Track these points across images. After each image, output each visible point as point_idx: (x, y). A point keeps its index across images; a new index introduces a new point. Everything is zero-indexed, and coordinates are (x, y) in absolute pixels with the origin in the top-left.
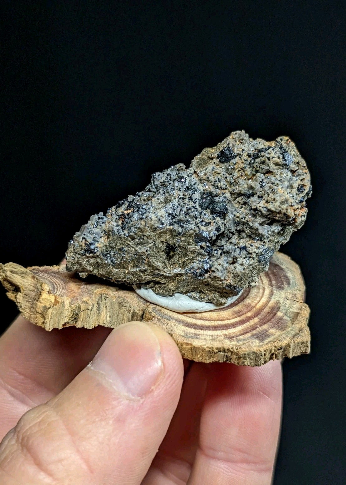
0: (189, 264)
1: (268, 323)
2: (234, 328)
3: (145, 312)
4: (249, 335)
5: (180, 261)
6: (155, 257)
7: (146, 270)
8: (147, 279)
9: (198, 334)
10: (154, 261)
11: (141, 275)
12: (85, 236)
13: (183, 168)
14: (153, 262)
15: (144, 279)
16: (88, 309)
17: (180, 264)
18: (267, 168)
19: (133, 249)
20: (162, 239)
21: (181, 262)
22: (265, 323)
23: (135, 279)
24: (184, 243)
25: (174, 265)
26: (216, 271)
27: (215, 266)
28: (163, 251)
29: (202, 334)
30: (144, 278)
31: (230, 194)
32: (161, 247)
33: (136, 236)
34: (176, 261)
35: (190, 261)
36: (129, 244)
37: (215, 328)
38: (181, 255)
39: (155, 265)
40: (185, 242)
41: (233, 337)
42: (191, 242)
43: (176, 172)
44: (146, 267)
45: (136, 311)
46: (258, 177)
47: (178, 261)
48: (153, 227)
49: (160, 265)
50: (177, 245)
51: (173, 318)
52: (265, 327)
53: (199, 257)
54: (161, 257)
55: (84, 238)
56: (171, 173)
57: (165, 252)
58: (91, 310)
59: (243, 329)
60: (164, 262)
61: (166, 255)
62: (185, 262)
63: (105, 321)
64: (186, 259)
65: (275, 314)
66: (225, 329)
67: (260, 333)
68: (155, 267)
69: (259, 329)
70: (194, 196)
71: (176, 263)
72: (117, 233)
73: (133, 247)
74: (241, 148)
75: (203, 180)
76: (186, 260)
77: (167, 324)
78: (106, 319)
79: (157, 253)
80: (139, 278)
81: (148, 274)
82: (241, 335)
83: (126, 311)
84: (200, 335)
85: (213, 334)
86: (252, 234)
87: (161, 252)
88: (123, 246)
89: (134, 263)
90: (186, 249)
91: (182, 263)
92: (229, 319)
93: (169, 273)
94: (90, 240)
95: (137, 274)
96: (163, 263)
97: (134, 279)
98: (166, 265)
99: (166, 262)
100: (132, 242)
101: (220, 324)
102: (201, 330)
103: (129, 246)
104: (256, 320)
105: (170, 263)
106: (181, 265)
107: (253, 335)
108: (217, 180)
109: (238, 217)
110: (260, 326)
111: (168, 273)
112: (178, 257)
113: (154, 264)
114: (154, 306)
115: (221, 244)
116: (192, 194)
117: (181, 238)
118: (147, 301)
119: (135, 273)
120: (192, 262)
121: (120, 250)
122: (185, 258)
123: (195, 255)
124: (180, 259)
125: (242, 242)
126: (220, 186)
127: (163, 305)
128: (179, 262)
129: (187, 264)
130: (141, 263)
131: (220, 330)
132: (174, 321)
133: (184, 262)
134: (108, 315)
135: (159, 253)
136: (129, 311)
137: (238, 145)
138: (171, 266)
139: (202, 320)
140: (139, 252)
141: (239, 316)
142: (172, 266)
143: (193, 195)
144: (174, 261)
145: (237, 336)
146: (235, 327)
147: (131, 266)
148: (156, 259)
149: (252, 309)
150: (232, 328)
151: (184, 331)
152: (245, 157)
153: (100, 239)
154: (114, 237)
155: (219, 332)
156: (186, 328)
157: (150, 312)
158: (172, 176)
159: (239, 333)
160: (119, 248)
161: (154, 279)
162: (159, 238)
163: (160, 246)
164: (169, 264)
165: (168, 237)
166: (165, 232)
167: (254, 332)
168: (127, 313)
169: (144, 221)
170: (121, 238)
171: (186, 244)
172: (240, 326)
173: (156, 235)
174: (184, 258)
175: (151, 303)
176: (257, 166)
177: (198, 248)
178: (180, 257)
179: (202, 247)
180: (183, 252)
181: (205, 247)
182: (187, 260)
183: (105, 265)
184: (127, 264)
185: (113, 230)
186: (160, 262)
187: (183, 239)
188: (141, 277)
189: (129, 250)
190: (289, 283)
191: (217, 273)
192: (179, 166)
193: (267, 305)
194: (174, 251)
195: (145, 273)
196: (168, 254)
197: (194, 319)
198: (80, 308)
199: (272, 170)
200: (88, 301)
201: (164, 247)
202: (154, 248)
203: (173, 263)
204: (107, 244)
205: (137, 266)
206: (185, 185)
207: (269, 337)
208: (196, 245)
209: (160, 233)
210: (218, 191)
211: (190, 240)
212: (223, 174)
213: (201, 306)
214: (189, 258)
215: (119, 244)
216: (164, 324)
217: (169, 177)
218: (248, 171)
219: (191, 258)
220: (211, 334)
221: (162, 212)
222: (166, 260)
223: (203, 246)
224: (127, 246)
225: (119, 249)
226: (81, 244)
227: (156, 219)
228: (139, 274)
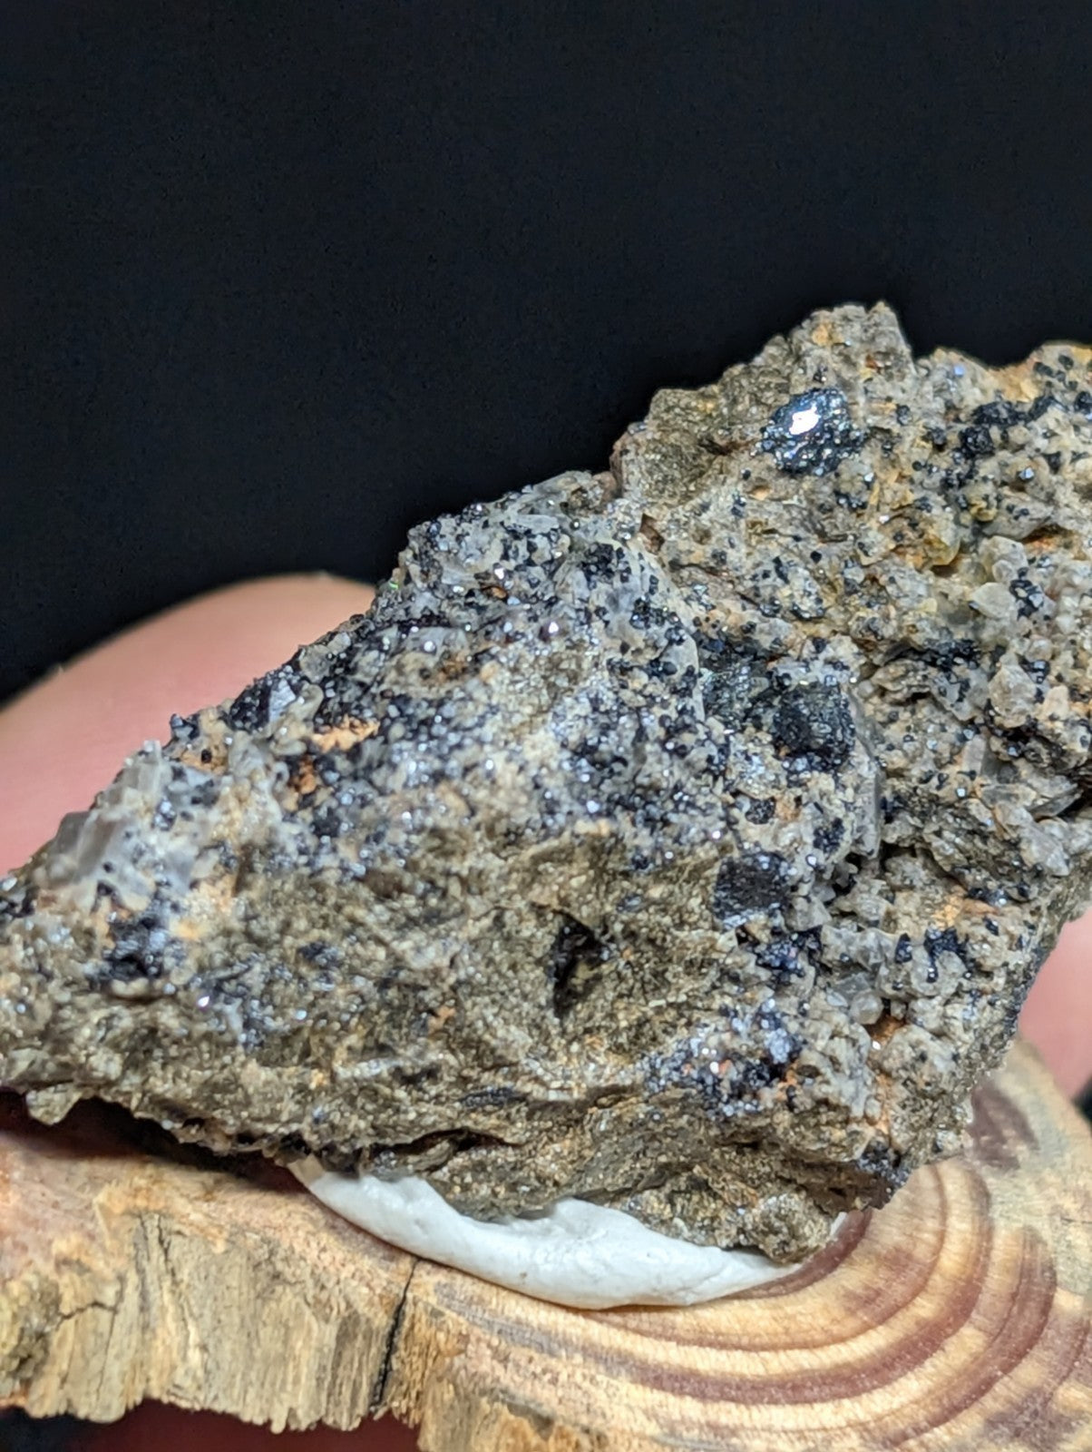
0: (665, 1031)
1: (1037, 1352)
2: (888, 1388)
3: (408, 1309)
5: (621, 1015)
6: (498, 997)
7: (432, 1073)
8: (429, 1120)
9: (727, 1427)
10: (490, 1018)
11: (400, 1101)
12: (110, 879)
13: (591, 495)
14: (487, 1026)
15: (412, 1122)
16: (96, 1304)
17: (617, 1032)
18: (1039, 511)
19: (381, 953)
20: (539, 894)
21: (624, 1024)
22: (1020, 1355)
23: (362, 1124)
24: (658, 918)
25: (588, 1039)
26: (827, 1070)
27: (820, 1044)
28: (539, 962)
29: (748, 1424)
30: (412, 1116)
31: (856, 649)
32: (529, 941)
33: (407, 879)
34: (599, 1015)
35: (671, 1015)
36: (362, 924)
37: (795, 1390)
38: (631, 982)
39: (494, 1043)
40: (665, 911)
41: (905, 1437)
42: (691, 912)
43: (560, 520)
44: (435, 1055)
45: (362, 1308)
46: (1002, 557)
47: (612, 1016)
48: (501, 827)
49: (517, 1038)
50: (618, 927)
51: (565, 1343)
52: (1030, 1372)
53: (723, 994)
54: (525, 997)
55: (105, 890)
56: (526, 522)
57: (547, 969)
58: (114, 1310)
59: (930, 1392)
60: (536, 1026)
61: (550, 987)
62: (648, 1021)
63: (180, 1371)
64: (654, 1003)
65: (1047, 1305)
66: (847, 1396)
67: (1021, 1410)
68: (493, 1051)
69: (1006, 1391)
70: (677, 654)
71: (599, 1028)
72: (303, 859)
73: (380, 942)
74: (889, 399)
75: (691, 565)
76: (651, 1013)
77: (548, 1376)
78: (185, 1359)
79: (510, 974)
80: (383, 1116)
81: (438, 1096)
82: (936, 1422)
83: (308, 1312)
84: (743, 1434)
85: (802, 1426)
86: (968, 868)
87: (528, 968)
88: (327, 934)
89: (371, 1033)
90: (662, 949)
91: (629, 1028)
92: (842, 1340)
93: (561, 1089)
94: (137, 904)
95: (374, 1095)
96: (535, 1032)
97: (351, 1127)
98: (546, 1036)
99: (552, 1020)
100: (378, 908)
101: (807, 1366)
102: (732, 1406)
103: (360, 931)
104: (971, 1337)
105: (570, 1028)
106: (623, 1039)
107: (992, 1423)
108: (771, 567)
109: (898, 774)
110: (1007, 1369)
111: (556, 1084)
112: (611, 995)
113: (487, 1037)
114: (441, 1277)
115: (810, 921)
116: (671, 642)
117: (645, 888)
118: (393, 1249)
119: (368, 1089)
120: (683, 1021)
121: (311, 953)
122: (647, 1002)
123: (706, 983)
124: (621, 1004)
125: (911, 908)
126: (786, 604)
127: (498, 1271)
128: (618, 1021)
129: (659, 1032)
130: (405, 1030)
131: (823, 1400)
132: (578, 1359)
133: (641, 1023)
134: (194, 1338)
135: (515, 972)
136: (321, 1308)
137: (870, 380)
138: (570, 1043)
139: (711, 1345)
140: (415, 965)
141: (884, 1319)
142: (575, 1047)
143: (675, 647)
144: (590, 1017)
145: (919, 1431)
146: (886, 1382)
147: (350, 1049)
148: (501, 1007)
149: (926, 1280)
150: (874, 1388)
151: (651, 1414)
152: (912, 446)
153: (190, 895)
154: (278, 883)
155: (825, 1414)
156: (654, 1397)
157: (436, 1314)
158: (540, 542)
159: (921, 1416)
160: (303, 942)
161: (469, 1124)
162: (525, 886)
163: (526, 933)
164: (563, 1033)
165: (574, 883)
166: (562, 857)
167: (991, 1403)
168: (313, 1319)
169: (458, 792)
170: (320, 887)
171: (667, 920)
172: (910, 1374)
173: (510, 873)
174: (642, 1001)
175: (419, 1259)
176: (986, 498)
177: (726, 941)
178: (621, 996)
179: (745, 938)
180: (641, 968)
181: (764, 936)
182: (659, 1010)
183: (204, 1046)
184: (330, 1039)
185: (271, 845)
186: (519, 1025)
187: (656, 892)
188: (397, 1111)
189: (356, 955)
190: (1026, 1134)
191: (833, 1081)
192: (574, 487)
193: (988, 1256)
194: (595, 963)
195: (420, 1089)
196: (562, 976)
197: (673, 1344)
198: (57, 1302)
199: (1068, 525)
200: (84, 1259)
201: (542, 937)
202: (496, 945)
203: (581, 1029)
204: (237, 925)
205: (382, 1050)
206: (626, 591)
207: (1069, 1428)
208: (714, 928)
209: (537, 859)
210: (785, 629)
211: (690, 896)
212: (797, 539)
214: (671, 999)
215: (301, 924)
216: (535, 1375)
217: (522, 546)
218: (944, 526)
219: (683, 998)
220: (790, 1425)
221: (543, 745)
222: (550, 1013)
223: (754, 930)
224: (347, 934)
225: (300, 950)
226: (87, 923)
227: (521, 780)
228: (387, 1091)
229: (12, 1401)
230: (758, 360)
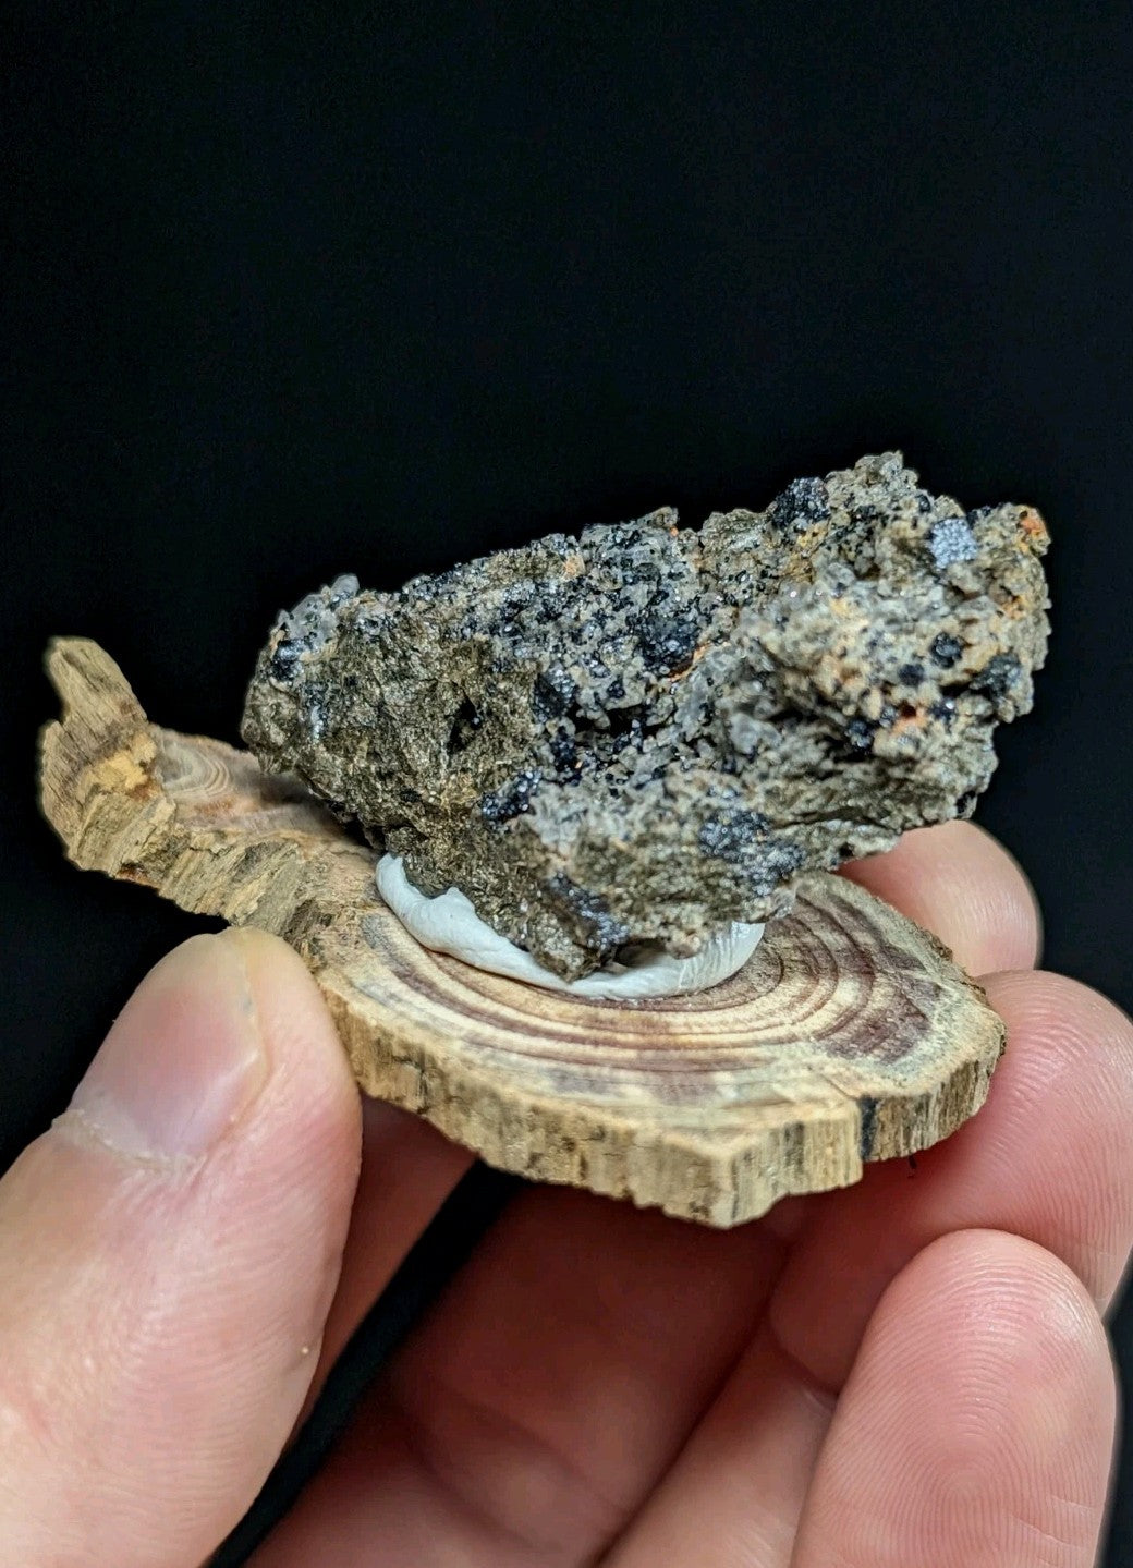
0: (499, 781)
5: (481, 766)
6: (419, 730)
7: (390, 774)
8: (386, 806)
10: (410, 741)
14: (407, 745)
15: (380, 804)
17: (476, 775)
20: (456, 676)
21: (481, 771)
24: (501, 702)
25: (461, 775)
28: (446, 717)
30: (381, 800)
32: (445, 703)
33: (391, 645)
34: (470, 761)
35: (504, 772)
36: (373, 671)
38: (488, 744)
40: (506, 700)
42: (520, 705)
44: (394, 764)
47: (476, 764)
49: (422, 760)
50: (484, 705)
52: (627, 1075)
54: (433, 736)
55: (283, 627)
57: (449, 723)
60: (435, 755)
61: (448, 734)
62: (492, 772)
71: (468, 769)
73: (378, 684)
76: (494, 767)
79: (429, 719)
80: (370, 798)
81: (392, 790)
87: (440, 719)
88: (358, 673)
89: (372, 742)
90: (503, 725)
91: (482, 774)
93: (435, 798)
95: (368, 783)
96: (434, 759)
98: (438, 765)
99: (444, 757)
100: (382, 663)
103: (371, 675)
105: (454, 764)
106: (478, 780)
110: (616, 1067)
111: (433, 793)
112: (477, 750)
113: (405, 751)
117: (498, 682)
119: (366, 777)
120: (508, 777)
121: (349, 683)
122: (495, 760)
123: (523, 756)
124: (482, 758)
128: (478, 768)
129: (496, 781)
133: (490, 772)
134: (260, 894)
135: (433, 720)
138: (452, 773)
140: (389, 703)
142: (453, 777)
144: (466, 761)
147: (361, 749)
148: (418, 737)
153: (325, 643)
154: (350, 641)
160: (348, 676)
162: (450, 669)
163: (444, 698)
164: (449, 765)
165: (469, 671)
166: (467, 653)
170: (361, 645)
171: (507, 706)
173: (443, 658)
174: (492, 759)
177: (536, 730)
178: (482, 752)
179: (546, 731)
180: (493, 737)
181: (554, 731)
182: (500, 768)
184: (354, 741)
186: (425, 752)
187: (503, 686)
189: (367, 689)
194: (473, 726)
195: (386, 784)
196: (455, 731)
201: (453, 705)
202: (427, 700)
203: (459, 767)
204: (328, 660)
208: (532, 720)
209: (456, 652)
211: (520, 694)
214: (506, 761)
215: (351, 665)
219: (510, 762)
222: (444, 750)
223: (548, 726)
224: (366, 675)
225: (345, 679)
228: (373, 782)
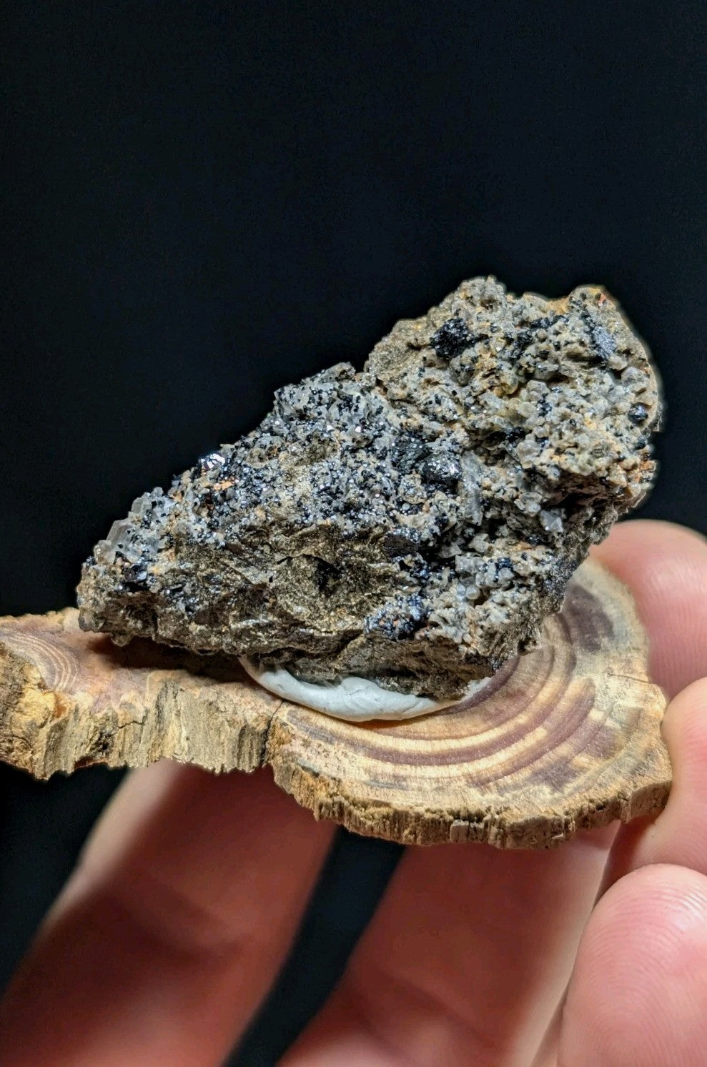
0: (373, 606)
1: (572, 739)
2: (489, 757)
3: (272, 723)
4: (526, 773)
5: (352, 600)
6: (292, 594)
7: (271, 625)
8: (273, 645)
9: (402, 777)
10: (290, 603)
11: (260, 637)
12: (122, 551)
13: (349, 373)
14: (288, 606)
15: (266, 645)
16: (134, 722)
17: (351, 607)
18: (552, 367)
19: (239, 577)
20: (307, 550)
21: (354, 603)
22: (563, 740)
23: (246, 646)
24: (360, 559)
25: (338, 610)
26: (441, 623)
27: (438, 611)
28: (309, 578)
29: (413, 775)
30: (266, 643)
31: (466, 434)
32: (304, 570)
33: (243, 547)
34: (342, 600)
35: (375, 599)
36: (228, 566)
37: (442, 759)
38: (354, 585)
39: (292, 613)
40: (363, 556)
41: (489, 781)
42: (376, 555)
43: (334, 385)
44: (271, 618)
45: (250, 722)
46: (533, 390)
47: (348, 600)
48: (284, 523)
49: (303, 611)
50: (343, 563)
51: (339, 738)
52: (564, 750)
53: (397, 589)
54: (305, 594)
55: (119, 555)
56: (321, 387)
57: (315, 581)
58: (143, 724)
59: (510, 759)
60: (313, 605)
61: (317, 588)
62: (364, 601)
63: (178, 747)
64: (366, 594)
65: (586, 715)
66: (467, 761)
67: (552, 768)
68: (293, 616)
69: (550, 757)
70: (378, 442)
71: (343, 605)
72: (199, 540)
73: (237, 573)
74: (488, 321)
75: (398, 400)
76: (366, 598)
77: (325, 753)
78: (179, 742)
79: (297, 584)
80: (254, 643)
81: (275, 635)
82: (507, 773)
83: (226, 723)
84: (408, 780)
85: (440, 776)
86: (523, 529)
87: (305, 581)
88: (214, 570)
89: (242, 609)
90: (365, 571)
91: (356, 605)
92: (475, 734)
93: (326, 632)
94: (135, 560)
95: (249, 636)
96: (312, 608)
97: (241, 647)
98: (318, 610)
99: (319, 603)
100: (235, 559)
101: (453, 747)
102: (408, 767)
103: (228, 569)
104: (540, 733)
105: (329, 606)
106: (354, 609)
107: (535, 774)
108: (433, 399)
109: (488, 488)
110: (551, 749)
111: (324, 630)
112: (346, 592)
113: (289, 611)
114: (292, 708)
115: (450, 553)
116: (376, 437)
117: (352, 547)
118: (275, 696)
119: (246, 631)
120: (381, 601)
121: (208, 578)
122: (363, 594)
123: (388, 585)
124: (351, 595)
125: (500, 546)
126: (440, 415)
127: (315, 706)
128: (351, 602)
129: (370, 606)
130: (257, 608)
131: (455, 763)
132: (343, 745)
133: (362, 602)
134: (184, 734)
135: (300, 583)
136: (232, 723)
137: (480, 313)
138: (329, 612)
139: (410, 738)
140: (253, 582)
141: (499, 724)
142: (332, 614)
143: (378, 439)
144: (338, 601)
145: (497, 778)
146: (490, 754)
147: (234, 616)
148: (294, 598)
149: (527, 705)
150: (482, 757)
151: (367, 771)
152: (497, 344)
153: (158, 555)
154: (191, 550)
155: (454, 770)
156: (371, 763)
157: (285, 724)
158: (324, 395)
159: (500, 772)
160: (204, 574)
161: (291, 646)
162: (299, 547)
163: (303, 567)
164: (326, 608)
165: (320, 545)
166: (314, 535)
167: (538, 765)
168: (228, 727)
169: (262, 509)
170: (208, 551)
171: (364, 559)
172: (503, 751)
173: (291, 542)
174: (361, 593)
175: (284, 700)
176: (528, 363)
177: (395, 567)
178: (351, 592)
179: (403, 566)
180: (358, 579)
181: (411, 565)
182: (369, 597)
183: (172, 617)
184: (225, 613)
185: (188, 534)
186: (304, 605)
187: (357, 548)
188: (260, 641)
189: (228, 579)
191: (444, 627)
192: (341, 370)
193: (563, 693)
194: (336, 578)
195: (267, 632)
196: (322, 586)
197: (391, 737)
198: (117, 722)
199: (566, 374)
200: (134, 702)
201: (310, 568)
202: (289, 572)
203: (334, 606)
204: (176, 567)
205: (249, 616)
206: (356, 415)
207: (574, 776)
208: (389, 562)
209: (302, 536)
210: (437, 426)
211: (374, 549)
212: (447, 385)
213: (406, 706)
214: (374, 592)
215: (203, 567)
216: (319, 753)
217: (316, 397)
218: (509, 376)
219: (379, 592)
220: (434, 776)
221: (303, 486)
222: (318, 600)
223: (406, 562)
224: (223, 570)
225: (203, 577)
226: (113, 569)
227: (292, 503)
228: (254, 633)
229: (102, 761)
230: (441, 306)
